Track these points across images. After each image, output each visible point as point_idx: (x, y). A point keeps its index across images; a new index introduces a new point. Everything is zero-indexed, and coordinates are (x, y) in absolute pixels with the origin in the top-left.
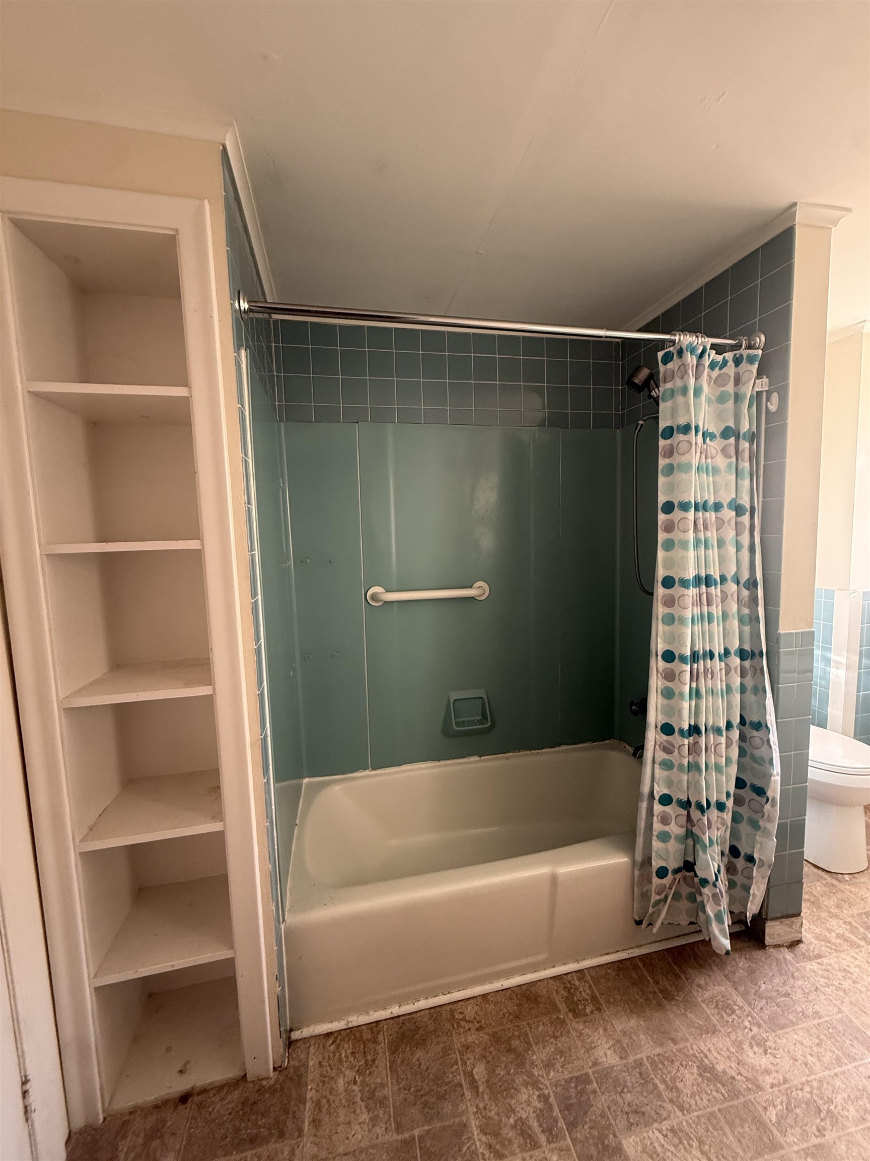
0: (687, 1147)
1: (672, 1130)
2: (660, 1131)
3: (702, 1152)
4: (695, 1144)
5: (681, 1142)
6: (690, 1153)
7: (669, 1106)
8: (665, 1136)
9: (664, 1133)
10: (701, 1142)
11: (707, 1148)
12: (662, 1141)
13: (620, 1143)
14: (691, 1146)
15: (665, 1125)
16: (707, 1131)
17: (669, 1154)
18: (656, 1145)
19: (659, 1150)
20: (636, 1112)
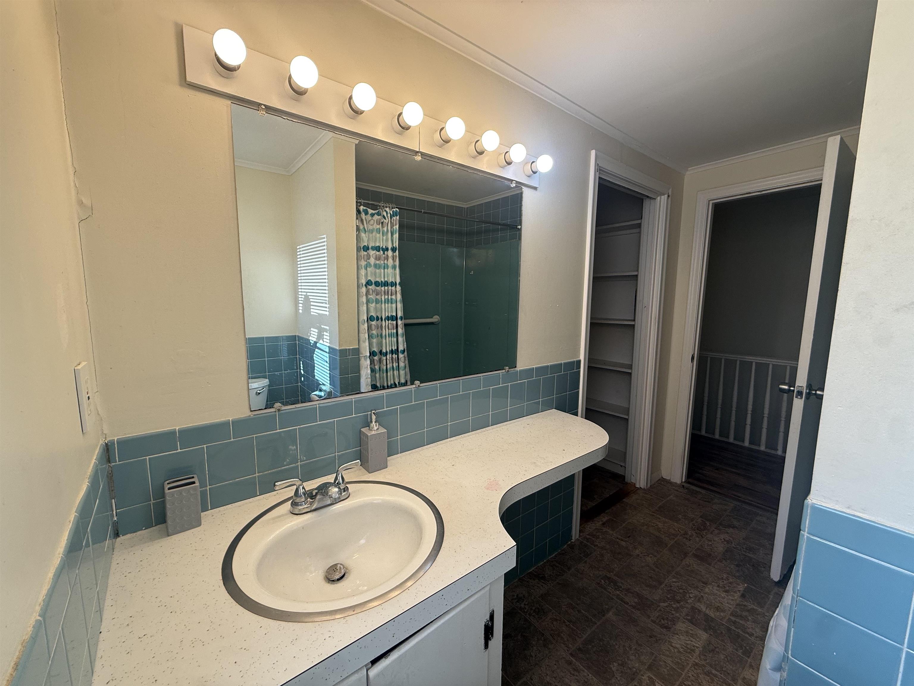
0: (683, 647)
1: (693, 651)
2: (697, 647)
3: (676, 648)
4: (681, 650)
5: (686, 647)
6: (680, 644)
7: (703, 662)
8: (694, 646)
9: (695, 647)
10: (679, 652)
11: (676, 650)
12: (693, 643)
13: (707, 633)
14: (682, 648)
15: (697, 652)
16: (681, 659)
17: (687, 639)
18: (694, 640)
19: (692, 639)
20: (713, 651)
